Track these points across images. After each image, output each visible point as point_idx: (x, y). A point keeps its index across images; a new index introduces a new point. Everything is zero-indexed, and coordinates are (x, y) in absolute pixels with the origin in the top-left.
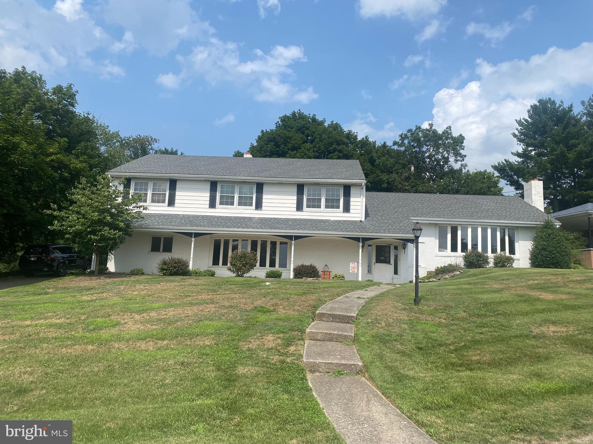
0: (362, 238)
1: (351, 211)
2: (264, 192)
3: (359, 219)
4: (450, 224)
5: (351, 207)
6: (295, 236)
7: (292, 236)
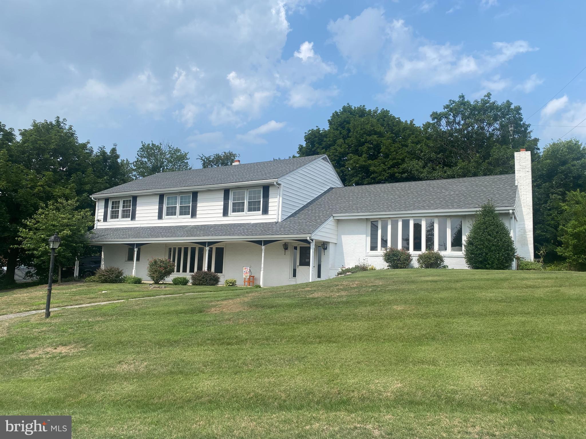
0: (264, 241)
1: (270, 212)
2: (198, 200)
3: (275, 220)
4: (380, 218)
5: (270, 209)
6: (208, 242)
7: (206, 242)
